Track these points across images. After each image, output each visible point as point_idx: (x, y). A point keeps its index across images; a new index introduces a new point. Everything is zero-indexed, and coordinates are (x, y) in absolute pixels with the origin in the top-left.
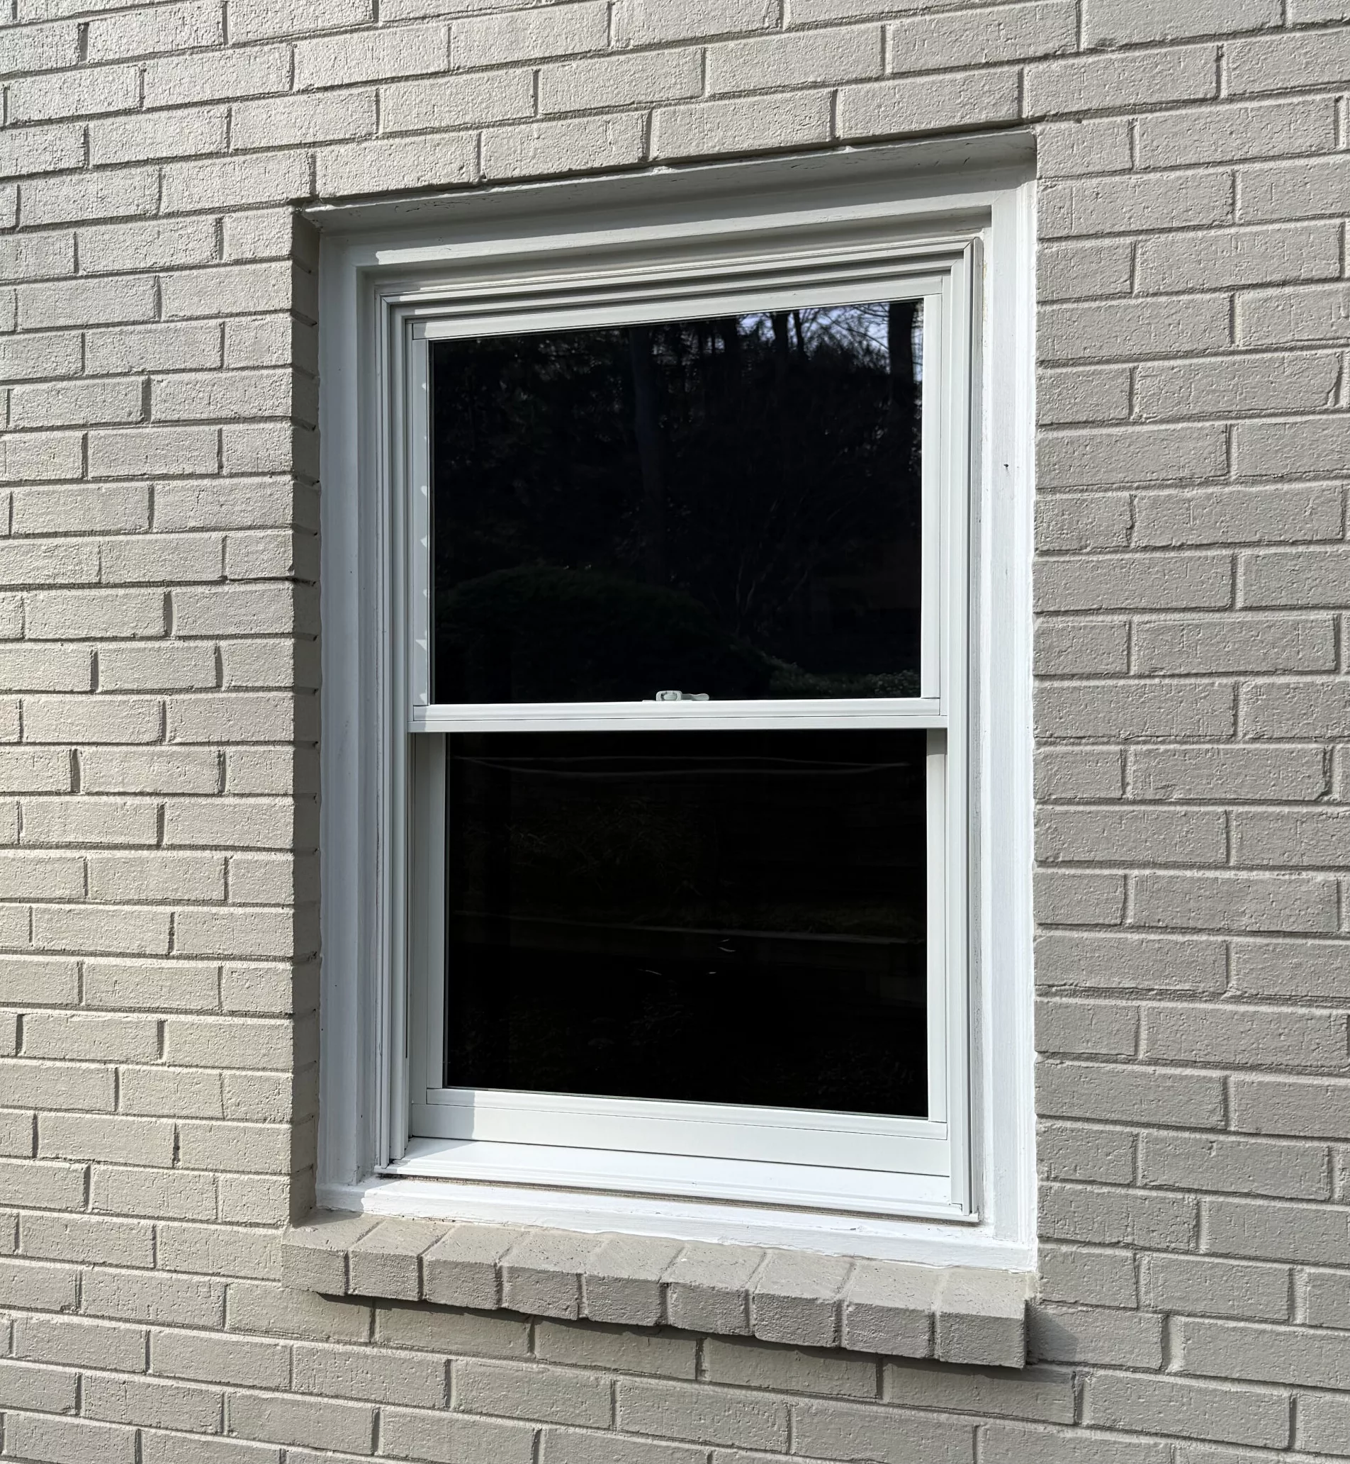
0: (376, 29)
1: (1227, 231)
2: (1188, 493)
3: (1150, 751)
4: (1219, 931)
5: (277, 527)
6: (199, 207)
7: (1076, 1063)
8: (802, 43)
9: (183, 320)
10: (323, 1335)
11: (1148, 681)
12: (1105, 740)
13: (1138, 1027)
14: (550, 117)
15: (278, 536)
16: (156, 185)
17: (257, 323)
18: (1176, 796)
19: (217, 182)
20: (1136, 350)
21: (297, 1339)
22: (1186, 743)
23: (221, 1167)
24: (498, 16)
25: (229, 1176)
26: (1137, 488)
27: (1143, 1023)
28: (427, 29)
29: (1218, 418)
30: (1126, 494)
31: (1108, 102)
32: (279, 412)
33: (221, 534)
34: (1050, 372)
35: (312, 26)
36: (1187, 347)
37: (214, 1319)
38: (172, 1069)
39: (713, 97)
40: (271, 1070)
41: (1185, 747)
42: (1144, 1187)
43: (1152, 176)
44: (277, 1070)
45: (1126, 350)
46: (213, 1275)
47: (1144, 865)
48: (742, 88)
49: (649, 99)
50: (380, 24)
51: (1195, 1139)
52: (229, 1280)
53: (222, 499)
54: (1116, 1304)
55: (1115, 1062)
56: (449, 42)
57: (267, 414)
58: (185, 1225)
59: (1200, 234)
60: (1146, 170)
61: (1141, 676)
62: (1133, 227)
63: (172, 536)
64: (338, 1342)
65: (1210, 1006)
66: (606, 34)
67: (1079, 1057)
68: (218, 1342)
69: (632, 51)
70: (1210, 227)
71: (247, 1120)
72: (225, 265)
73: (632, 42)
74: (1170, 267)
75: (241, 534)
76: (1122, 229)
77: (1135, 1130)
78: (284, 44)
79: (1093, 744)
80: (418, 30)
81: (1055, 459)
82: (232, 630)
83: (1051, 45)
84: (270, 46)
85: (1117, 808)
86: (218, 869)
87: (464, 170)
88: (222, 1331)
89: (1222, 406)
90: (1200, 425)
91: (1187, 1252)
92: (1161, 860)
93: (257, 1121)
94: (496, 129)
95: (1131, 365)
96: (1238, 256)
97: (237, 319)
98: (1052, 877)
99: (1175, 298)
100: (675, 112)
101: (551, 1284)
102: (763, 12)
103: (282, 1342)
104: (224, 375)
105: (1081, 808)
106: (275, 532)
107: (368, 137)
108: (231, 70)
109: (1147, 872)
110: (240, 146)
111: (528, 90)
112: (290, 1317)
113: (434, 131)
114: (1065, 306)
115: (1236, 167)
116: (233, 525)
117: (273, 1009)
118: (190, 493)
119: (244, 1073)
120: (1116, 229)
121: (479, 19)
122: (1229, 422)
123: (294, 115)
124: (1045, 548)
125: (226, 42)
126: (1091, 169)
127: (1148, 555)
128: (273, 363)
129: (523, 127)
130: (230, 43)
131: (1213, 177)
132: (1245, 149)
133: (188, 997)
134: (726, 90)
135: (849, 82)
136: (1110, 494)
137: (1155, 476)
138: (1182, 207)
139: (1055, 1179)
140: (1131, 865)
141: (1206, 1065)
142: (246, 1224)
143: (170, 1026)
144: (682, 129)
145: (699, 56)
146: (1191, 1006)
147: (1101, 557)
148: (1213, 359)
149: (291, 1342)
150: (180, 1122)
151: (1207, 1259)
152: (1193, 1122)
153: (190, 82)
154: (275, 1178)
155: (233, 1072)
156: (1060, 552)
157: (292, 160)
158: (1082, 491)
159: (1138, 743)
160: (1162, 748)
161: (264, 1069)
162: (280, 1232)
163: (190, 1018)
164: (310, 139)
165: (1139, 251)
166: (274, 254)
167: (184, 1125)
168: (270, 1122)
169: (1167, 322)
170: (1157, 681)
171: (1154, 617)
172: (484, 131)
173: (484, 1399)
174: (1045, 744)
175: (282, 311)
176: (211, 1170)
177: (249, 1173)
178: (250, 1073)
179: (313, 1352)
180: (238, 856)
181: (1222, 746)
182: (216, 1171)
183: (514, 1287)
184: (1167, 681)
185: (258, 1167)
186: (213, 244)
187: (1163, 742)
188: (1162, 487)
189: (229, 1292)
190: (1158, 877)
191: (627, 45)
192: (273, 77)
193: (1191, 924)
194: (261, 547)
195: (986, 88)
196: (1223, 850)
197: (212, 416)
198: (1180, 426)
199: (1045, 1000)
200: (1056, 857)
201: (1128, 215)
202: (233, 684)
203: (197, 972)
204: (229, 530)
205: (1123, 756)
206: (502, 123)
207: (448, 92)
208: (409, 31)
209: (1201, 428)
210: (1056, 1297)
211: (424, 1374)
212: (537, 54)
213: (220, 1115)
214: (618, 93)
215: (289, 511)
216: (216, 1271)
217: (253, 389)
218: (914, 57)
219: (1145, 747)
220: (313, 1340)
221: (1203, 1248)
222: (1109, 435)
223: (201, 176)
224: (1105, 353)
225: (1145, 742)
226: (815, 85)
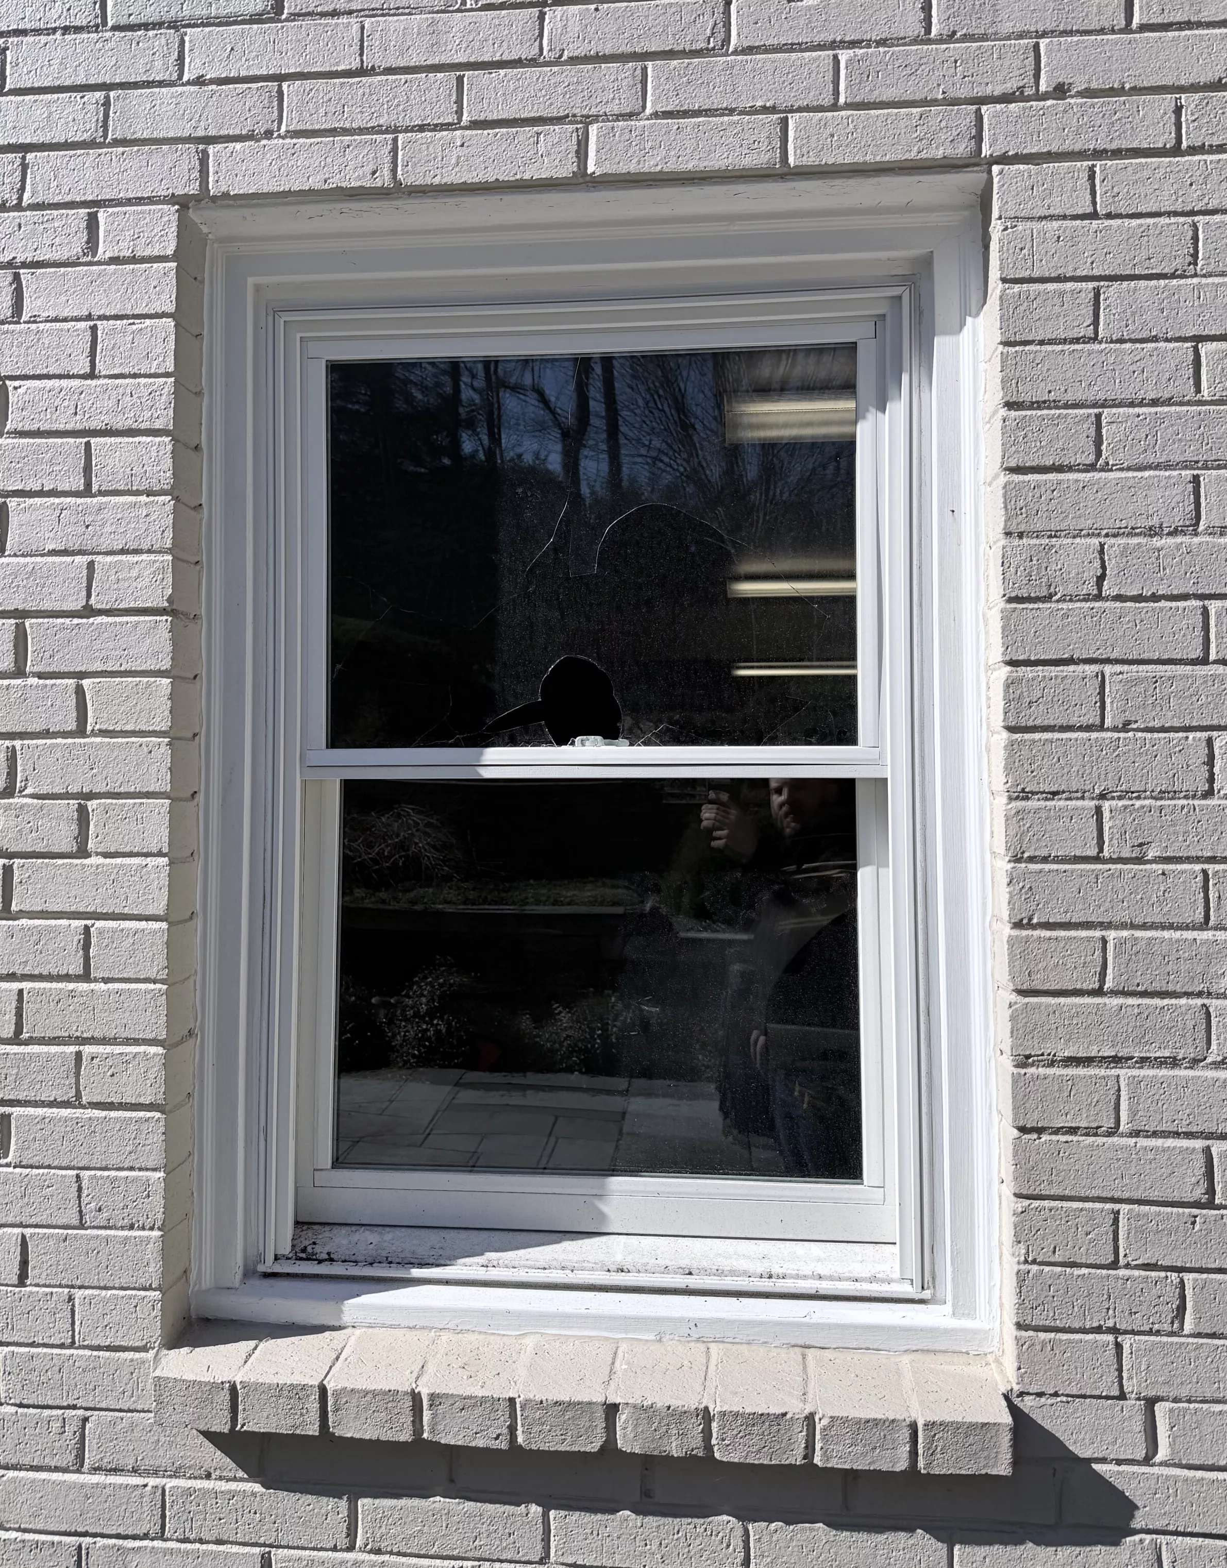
0: (280, 21)
1: (1189, 281)
2: (1157, 542)
3: (1126, 807)
4: (1200, 994)
5: (154, 552)
6: (68, 198)
7: (1054, 1138)
8: (749, 66)
9: (46, 321)
10: (204, 1474)
11: (1122, 735)
12: (1079, 795)
13: (1119, 1097)
14: (476, 125)
15: (155, 561)
16: (18, 173)
17: (134, 327)
18: (1150, 855)
19: (90, 174)
20: (1101, 396)
21: (170, 1476)
22: (1162, 799)
23: (79, 1283)
24: (418, 17)
25: (90, 1292)
26: (1107, 535)
27: (1123, 1093)
28: (337, 25)
29: (1186, 468)
30: (1095, 541)
31: (1068, 146)
32: (158, 425)
33: (86, 559)
34: (1013, 414)
35: (204, 12)
36: (1152, 395)
37: (69, 1458)
38: (18, 1170)
39: (656, 115)
40: (140, 1169)
41: (1159, 803)
42: (1127, 1266)
43: (1112, 222)
44: (147, 1169)
45: (1090, 395)
46: (69, 1407)
47: (1123, 926)
48: (686, 107)
49: (585, 113)
50: (284, 17)
51: (1178, 1215)
52: (88, 1413)
53: (88, 520)
54: (1097, 1393)
55: (1096, 1135)
56: (362, 40)
57: (143, 426)
58: (33, 1350)
59: (1162, 282)
60: (1109, 216)
61: (1115, 729)
62: (1096, 272)
63: (28, 559)
64: (220, 1478)
65: (1190, 1073)
66: (537, 43)
67: (1057, 1131)
68: (73, 1485)
69: (566, 63)
70: (1173, 276)
71: (110, 1228)
72: (99, 263)
73: (566, 52)
74: (1133, 314)
75: (109, 559)
76: (1084, 273)
77: (1117, 1207)
78: (172, 31)
79: (1067, 799)
80: (326, 25)
81: (1022, 503)
82: (98, 666)
83: (1009, 85)
84: (155, 32)
85: (1093, 867)
86: (76, 939)
87: (377, 174)
88: (78, 1471)
89: (1189, 456)
90: (1167, 473)
91: (1172, 1334)
92: (1138, 920)
93: (122, 1228)
94: (414, 134)
95: (1096, 411)
96: (1201, 306)
97: (111, 322)
98: (1027, 940)
99: (1138, 345)
100: (613, 128)
101: (478, 1411)
102: (708, 32)
103: (152, 1482)
104: (94, 382)
105: (1055, 867)
106: (152, 557)
107: (268, 134)
108: (110, 53)
109: (1125, 933)
110: (118, 135)
111: (450, 95)
112: (161, 1452)
113: (346, 132)
114: (1027, 348)
115: (1196, 219)
116: (103, 548)
117: (142, 1100)
118: (49, 511)
119: (106, 1173)
120: (1079, 273)
121: (396, 18)
122: (1196, 472)
123: (183, 106)
124: (1013, 595)
125: (105, 23)
126: (1052, 211)
127: (1118, 604)
128: (153, 371)
129: (445, 133)
130: (110, 24)
131: (1173, 227)
132: (1206, 200)
133: (38, 1086)
134: (669, 108)
135: (800, 110)
136: (1078, 540)
137: (1124, 524)
138: (1144, 255)
139: (1034, 1262)
140: (1108, 926)
141: (1189, 1135)
142: (109, 1348)
143: (17, 1120)
144: (621, 146)
145: (639, 72)
146: (1172, 1073)
147: (1071, 605)
148: (1178, 408)
149: (163, 1481)
150: (28, 1231)
151: (1191, 1340)
152: (1176, 1196)
153: (61, 64)
154: (143, 1293)
155: (93, 1172)
156: (1029, 600)
157: (179, 153)
158: (1050, 537)
159: (1113, 798)
160: (1138, 803)
161: (132, 1169)
162: (151, 1354)
163: (40, 1111)
164: (200, 133)
165: (1102, 297)
166: (156, 253)
167: (32, 1235)
168: (139, 1228)
169: (1131, 369)
170: (1131, 734)
171: (1126, 668)
172: (401, 136)
173: (395, 1536)
174: (1017, 798)
175: (164, 315)
176: (67, 1286)
177: (114, 1288)
178: (113, 1173)
179: (189, 1492)
180: (99, 924)
181: (1196, 802)
182: (72, 1287)
183: (434, 1416)
184: (1139, 734)
185: (124, 1282)
186: (85, 239)
187: (1138, 798)
188: (1130, 535)
189: (88, 1426)
190: (1136, 939)
191: (561, 56)
192: (158, 64)
193: (1171, 988)
194: (134, 573)
195: (943, 124)
196: (1201, 909)
197: (79, 427)
198: (1147, 474)
199: (1023, 1071)
200: (1030, 919)
201: (1089, 260)
202: (97, 727)
203: (49, 1058)
204: (95, 553)
205: (1098, 811)
206: (422, 128)
207: (361, 92)
208: (316, 25)
209: (1169, 477)
210: (1034, 1389)
211: (323, 1511)
212: (461, 58)
213: (76, 1222)
214: (551, 104)
215: (169, 534)
216: (71, 1402)
217: (128, 398)
218: (867, 89)
219: (1121, 803)
220: (190, 1478)
221: (1188, 1327)
222: (1077, 481)
223: (72, 165)
224: (1070, 397)
225: (1120, 798)
226: (765, 110)
